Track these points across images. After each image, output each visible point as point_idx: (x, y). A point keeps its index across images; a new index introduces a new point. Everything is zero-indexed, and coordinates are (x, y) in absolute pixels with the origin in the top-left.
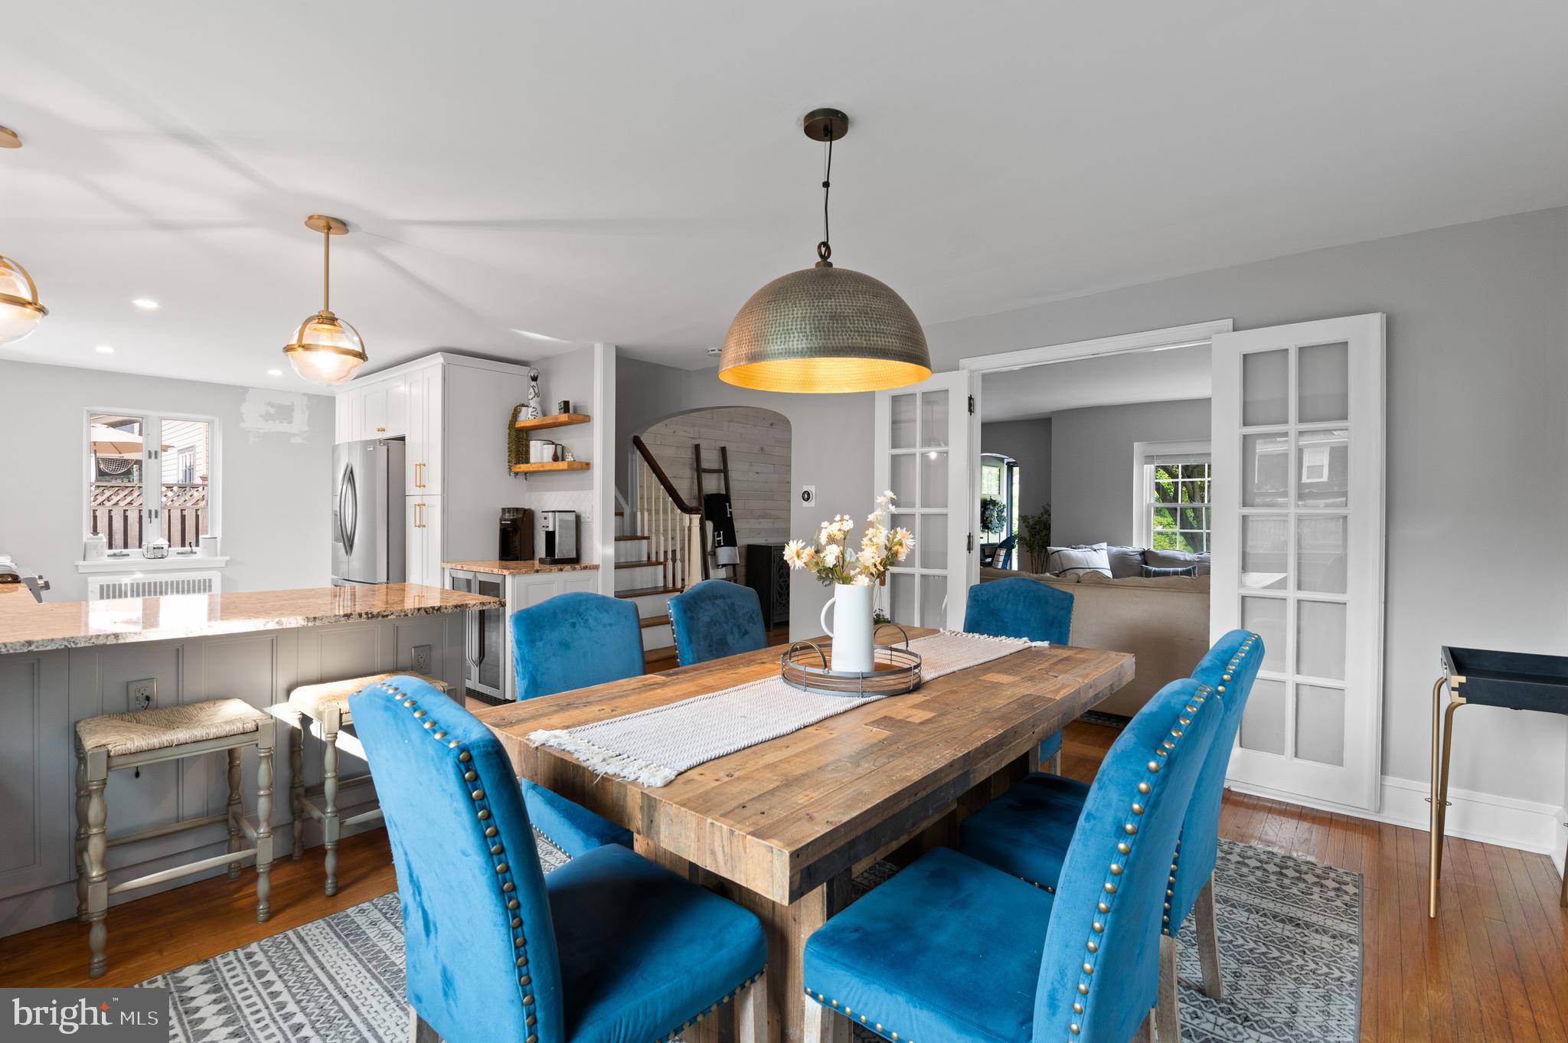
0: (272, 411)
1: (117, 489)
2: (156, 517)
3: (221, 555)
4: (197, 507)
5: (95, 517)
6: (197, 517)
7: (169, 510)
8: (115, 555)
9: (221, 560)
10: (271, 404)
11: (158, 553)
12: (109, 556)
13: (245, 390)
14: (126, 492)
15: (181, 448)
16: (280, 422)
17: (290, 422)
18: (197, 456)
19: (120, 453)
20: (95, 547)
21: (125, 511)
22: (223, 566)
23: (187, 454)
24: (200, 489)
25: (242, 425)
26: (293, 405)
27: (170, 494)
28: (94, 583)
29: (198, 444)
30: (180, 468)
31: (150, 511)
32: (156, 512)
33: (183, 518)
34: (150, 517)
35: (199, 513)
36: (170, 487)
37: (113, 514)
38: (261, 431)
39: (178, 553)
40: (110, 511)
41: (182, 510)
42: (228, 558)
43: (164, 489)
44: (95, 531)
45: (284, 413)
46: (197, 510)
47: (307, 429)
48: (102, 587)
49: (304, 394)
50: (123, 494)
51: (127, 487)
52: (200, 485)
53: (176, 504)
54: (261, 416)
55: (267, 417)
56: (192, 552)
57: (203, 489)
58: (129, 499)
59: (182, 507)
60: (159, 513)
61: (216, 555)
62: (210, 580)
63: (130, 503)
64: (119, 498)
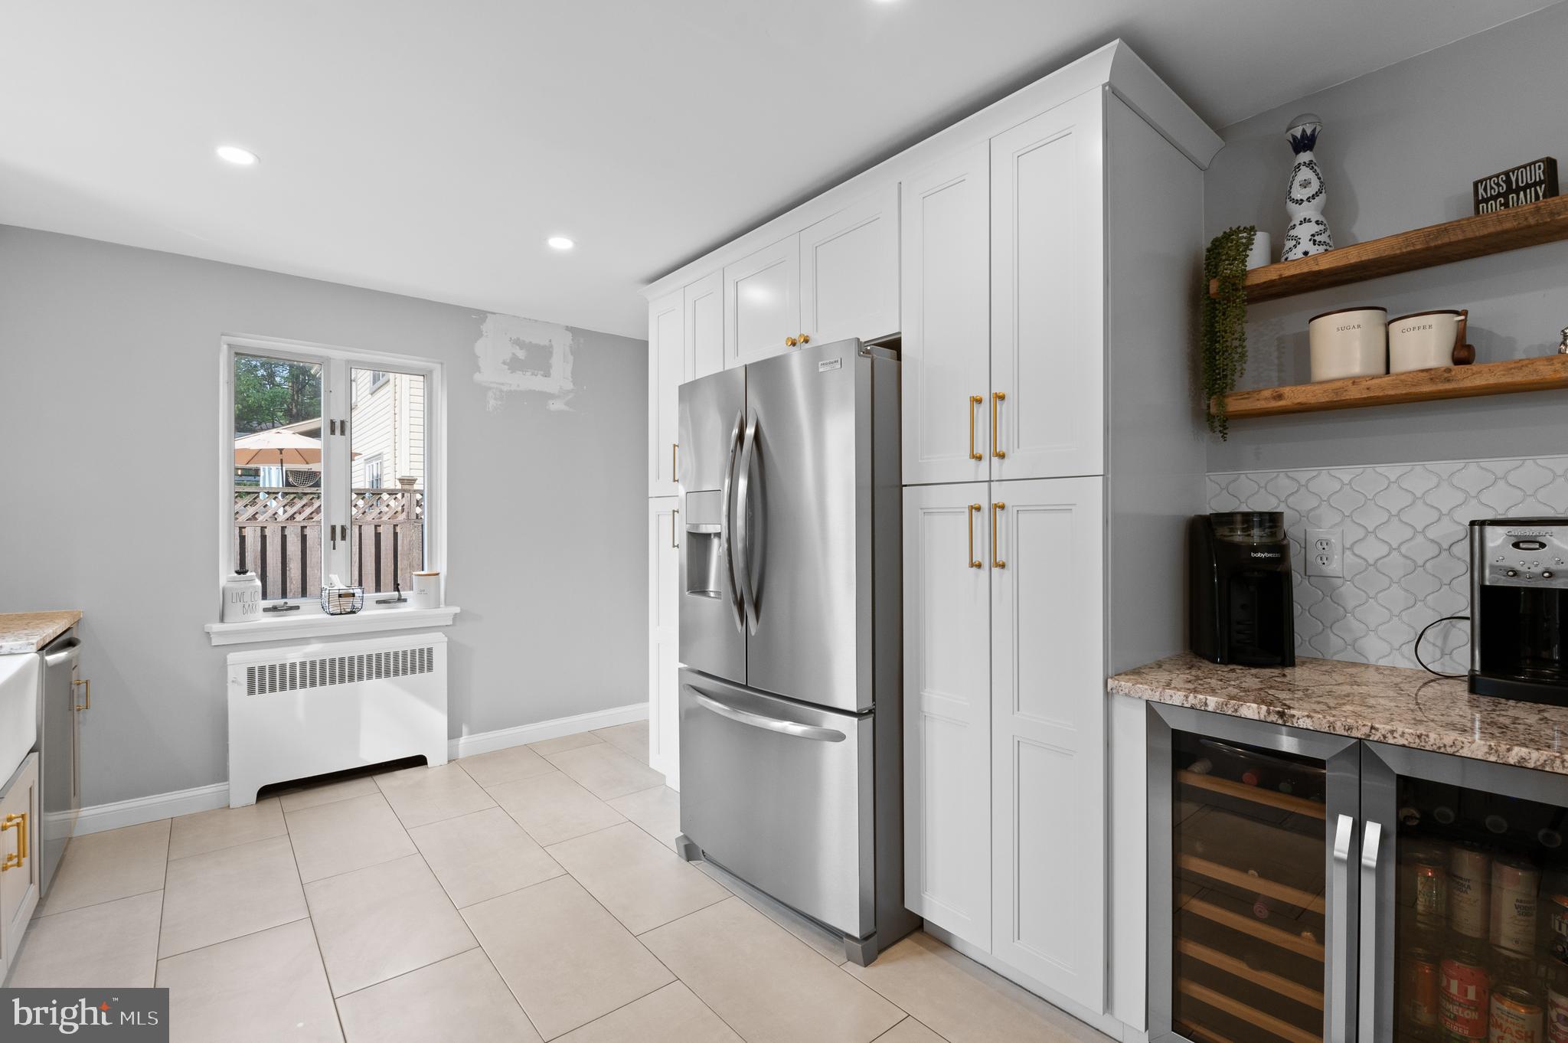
0: (521, 354)
1: (292, 496)
2: (343, 538)
3: (447, 604)
4: (395, 522)
5: (242, 539)
6: (396, 534)
7: (360, 526)
8: (275, 609)
9: (446, 612)
10: (518, 343)
11: (346, 604)
12: (265, 610)
13: (482, 315)
14: (305, 501)
15: (368, 457)
16: (533, 374)
17: (547, 375)
18: (385, 464)
19: (307, 463)
20: (240, 596)
21: (303, 528)
22: (451, 623)
23: (374, 463)
24: (399, 496)
25: (477, 377)
26: (551, 346)
27: (361, 503)
28: (239, 663)
29: (385, 451)
30: (367, 475)
31: (333, 528)
32: (343, 529)
33: (378, 536)
34: (333, 538)
35: (398, 530)
36: (361, 494)
37: (287, 532)
38: (505, 388)
39: (378, 602)
40: (283, 528)
41: (376, 526)
42: (457, 610)
43: (354, 496)
44: (242, 570)
45: (537, 358)
46: (395, 526)
47: (570, 386)
48: (251, 671)
49: (568, 328)
50: (299, 504)
51: (306, 494)
52: (399, 490)
53: (369, 517)
54: (504, 363)
55: (514, 365)
56: (400, 600)
57: (403, 496)
58: (308, 511)
59: (377, 522)
60: (348, 532)
61: (438, 607)
62: (430, 651)
63: (310, 518)
64: (295, 509)
